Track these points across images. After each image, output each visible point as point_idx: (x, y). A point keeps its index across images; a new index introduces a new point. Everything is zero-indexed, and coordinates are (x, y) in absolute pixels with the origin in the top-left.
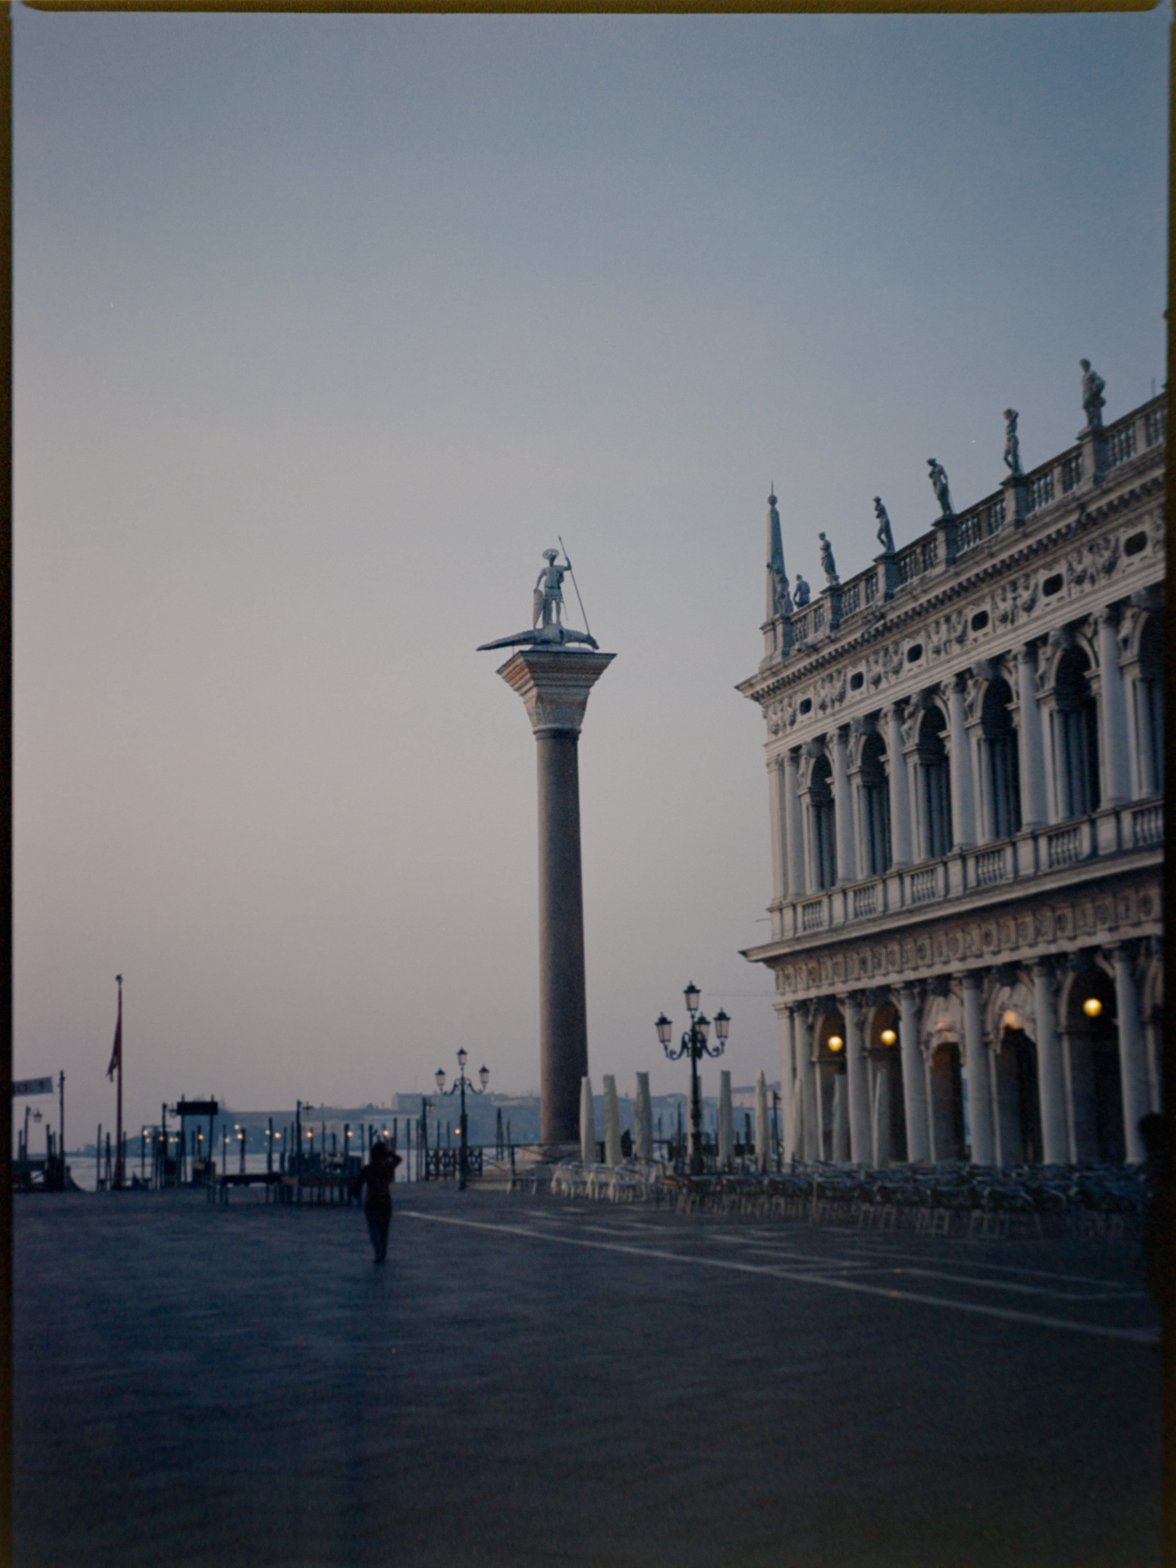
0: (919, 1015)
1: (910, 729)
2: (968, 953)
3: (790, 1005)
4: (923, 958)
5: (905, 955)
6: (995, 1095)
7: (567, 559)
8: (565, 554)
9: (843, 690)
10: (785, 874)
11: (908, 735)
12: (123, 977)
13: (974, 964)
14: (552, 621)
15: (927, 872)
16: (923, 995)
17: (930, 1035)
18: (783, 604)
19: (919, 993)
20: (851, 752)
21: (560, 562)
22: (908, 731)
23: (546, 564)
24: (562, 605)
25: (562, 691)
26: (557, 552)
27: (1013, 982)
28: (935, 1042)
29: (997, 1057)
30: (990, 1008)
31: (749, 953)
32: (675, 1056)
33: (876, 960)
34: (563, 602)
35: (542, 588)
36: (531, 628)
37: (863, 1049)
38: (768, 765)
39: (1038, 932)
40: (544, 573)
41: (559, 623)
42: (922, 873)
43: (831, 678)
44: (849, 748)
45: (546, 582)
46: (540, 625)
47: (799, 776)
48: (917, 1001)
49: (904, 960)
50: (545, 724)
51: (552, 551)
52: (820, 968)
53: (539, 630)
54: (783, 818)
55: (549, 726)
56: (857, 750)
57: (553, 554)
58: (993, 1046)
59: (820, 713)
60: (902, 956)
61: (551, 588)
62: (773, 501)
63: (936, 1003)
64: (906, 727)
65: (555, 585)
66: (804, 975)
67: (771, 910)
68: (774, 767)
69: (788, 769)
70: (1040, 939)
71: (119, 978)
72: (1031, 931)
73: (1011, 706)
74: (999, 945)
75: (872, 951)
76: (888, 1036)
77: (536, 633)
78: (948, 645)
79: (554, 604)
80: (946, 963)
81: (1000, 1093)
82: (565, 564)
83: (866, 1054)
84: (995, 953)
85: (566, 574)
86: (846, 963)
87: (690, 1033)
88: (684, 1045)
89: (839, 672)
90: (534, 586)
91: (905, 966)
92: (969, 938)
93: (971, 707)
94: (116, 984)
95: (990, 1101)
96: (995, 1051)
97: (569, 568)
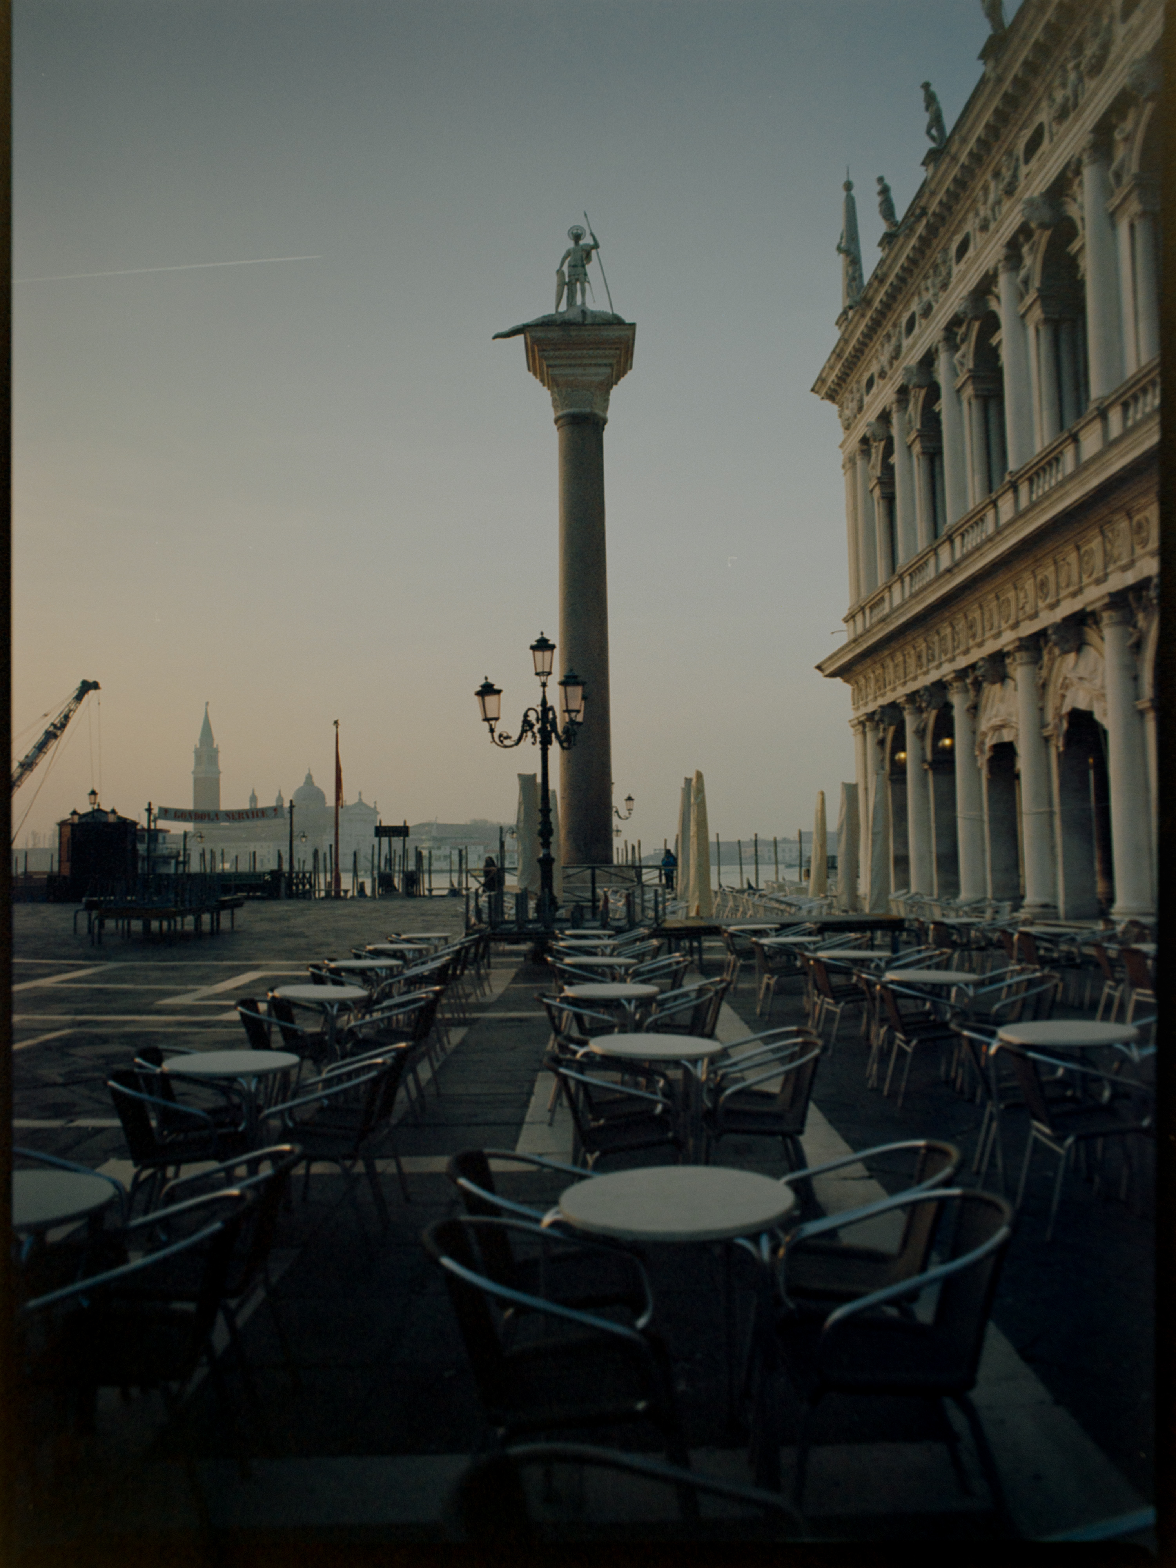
0: (974, 710)
1: (964, 356)
2: (1021, 616)
3: (861, 719)
4: (974, 636)
5: (956, 637)
6: (1057, 808)
7: (592, 235)
8: (591, 230)
9: (898, 344)
10: (858, 580)
11: (962, 364)
12: (339, 722)
13: (1028, 629)
14: (576, 302)
15: (976, 523)
16: (978, 685)
17: (985, 734)
18: (854, 287)
19: (973, 684)
20: (910, 416)
21: (587, 240)
22: (961, 360)
23: (571, 244)
24: (587, 285)
25: (579, 371)
26: (583, 229)
27: (1079, 645)
28: (989, 742)
29: (1059, 755)
30: (1051, 689)
31: (823, 667)
32: (507, 742)
33: (930, 651)
34: (589, 282)
35: (565, 268)
36: (553, 312)
37: (924, 761)
38: (844, 466)
39: (1108, 558)
40: (568, 254)
41: (584, 303)
42: (972, 527)
43: (888, 337)
44: (908, 413)
45: (569, 262)
46: (563, 307)
47: (869, 468)
48: (972, 694)
49: (956, 644)
50: (562, 409)
51: (577, 230)
52: (884, 673)
53: (561, 313)
54: (855, 520)
55: (565, 412)
56: (916, 413)
57: (579, 232)
58: (1053, 742)
59: (881, 382)
60: (953, 640)
61: (575, 266)
62: (848, 186)
63: (993, 691)
64: (959, 355)
65: (579, 263)
66: (872, 683)
67: (846, 620)
68: (848, 466)
69: (859, 463)
70: (1111, 568)
71: (336, 723)
72: (1098, 560)
73: (1074, 247)
74: (1058, 594)
75: (926, 640)
76: (947, 742)
77: (557, 316)
78: (996, 209)
79: (578, 285)
80: (998, 635)
81: (1062, 802)
82: (592, 243)
83: (926, 766)
84: (1052, 607)
85: (594, 252)
86: (905, 662)
87: (539, 709)
88: (527, 725)
89: (895, 325)
90: (558, 267)
91: (957, 651)
92: (1022, 595)
93: (1026, 282)
94: (334, 727)
95: (1051, 814)
96: (1057, 747)
97: (596, 246)
